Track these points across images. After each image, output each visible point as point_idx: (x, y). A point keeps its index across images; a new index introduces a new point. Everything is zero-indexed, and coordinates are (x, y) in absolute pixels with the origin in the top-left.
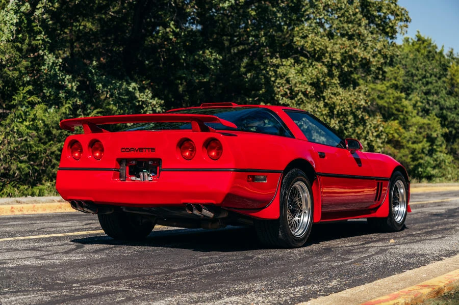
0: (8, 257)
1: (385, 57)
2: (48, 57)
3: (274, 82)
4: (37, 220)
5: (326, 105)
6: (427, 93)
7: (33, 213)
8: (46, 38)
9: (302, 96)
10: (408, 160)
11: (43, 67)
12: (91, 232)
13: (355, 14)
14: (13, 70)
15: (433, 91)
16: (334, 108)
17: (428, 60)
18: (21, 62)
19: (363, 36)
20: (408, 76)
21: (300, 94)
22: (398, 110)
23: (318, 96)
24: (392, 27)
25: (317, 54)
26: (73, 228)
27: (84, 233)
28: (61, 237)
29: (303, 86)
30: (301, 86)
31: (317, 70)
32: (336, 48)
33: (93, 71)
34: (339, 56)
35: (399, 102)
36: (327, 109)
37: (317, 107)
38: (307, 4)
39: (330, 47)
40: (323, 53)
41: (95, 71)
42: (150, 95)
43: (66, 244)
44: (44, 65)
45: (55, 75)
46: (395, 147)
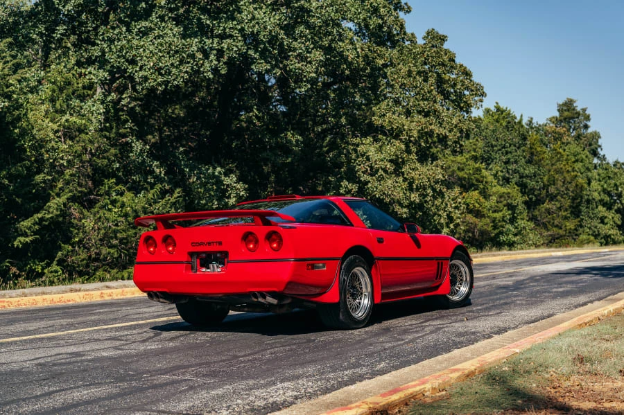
0: (88, 348)
1: (461, 131)
2: (136, 144)
3: (355, 160)
4: (123, 306)
5: (405, 180)
6: (507, 162)
7: (122, 297)
8: (133, 126)
9: (382, 173)
10: (490, 229)
11: (131, 154)
12: (171, 318)
13: (430, 92)
14: (102, 158)
15: (512, 160)
16: (413, 182)
17: (508, 130)
18: (109, 149)
19: (439, 112)
20: (489, 146)
21: (380, 171)
22: (477, 180)
23: (398, 172)
24: (466, 102)
25: (395, 132)
26: (156, 314)
27: (165, 319)
28: (143, 324)
29: (383, 163)
30: (380, 163)
31: (394, 148)
32: (413, 126)
33: (180, 157)
34: (416, 134)
35: (478, 172)
36: (406, 183)
37: (397, 182)
38: (383, 85)
39: (407, 125)
40: (401, 131)
41: (182, 157)
42: (235, 179)
43: (146, 332)
44: (132, 152)
45: (144, 161)
46: (476, 217)
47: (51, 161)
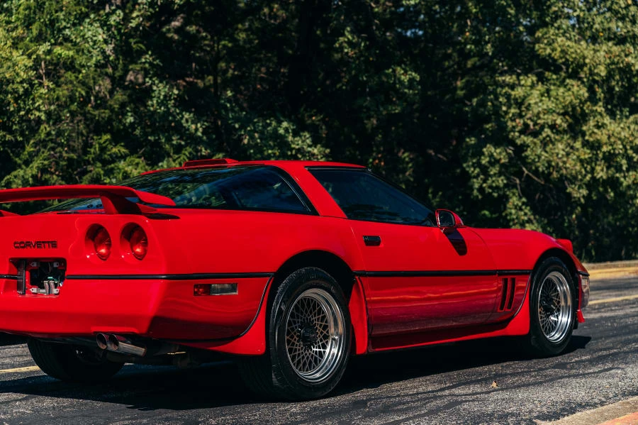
2: (158, 87)
3: (506, 113)
8: (155, 60)
9: (550, 133)
11: (150, 103)
16: (599, 149)
21: (546, 129)
25: (571, 67)
29: (550, 117)
30: (546, 117)
32: (599, 58)
33: (228, 105)
34: (604, 70)
36: (588, 151)
37: (572, 147)
39: (590, 57)
41: (231, 106)
42: (309, 141)
44: (152, 99)
45: (167, 112)
47: (22, 113)
